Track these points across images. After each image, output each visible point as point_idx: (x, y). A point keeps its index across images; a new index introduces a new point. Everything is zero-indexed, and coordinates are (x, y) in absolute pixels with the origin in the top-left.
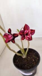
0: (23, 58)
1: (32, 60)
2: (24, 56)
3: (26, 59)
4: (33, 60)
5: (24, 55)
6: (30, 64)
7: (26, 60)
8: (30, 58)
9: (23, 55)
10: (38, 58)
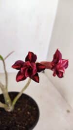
0: (8, 112)
1: (26, 113)
2: (10, 108)
3: (15, 113)
4: (29, 113)
5: (10, 105)
6: (24, 122)
7: (15, 115)
8: (21, 110)
9: (8, 106)
10: (35, 109)
